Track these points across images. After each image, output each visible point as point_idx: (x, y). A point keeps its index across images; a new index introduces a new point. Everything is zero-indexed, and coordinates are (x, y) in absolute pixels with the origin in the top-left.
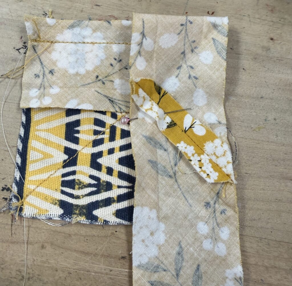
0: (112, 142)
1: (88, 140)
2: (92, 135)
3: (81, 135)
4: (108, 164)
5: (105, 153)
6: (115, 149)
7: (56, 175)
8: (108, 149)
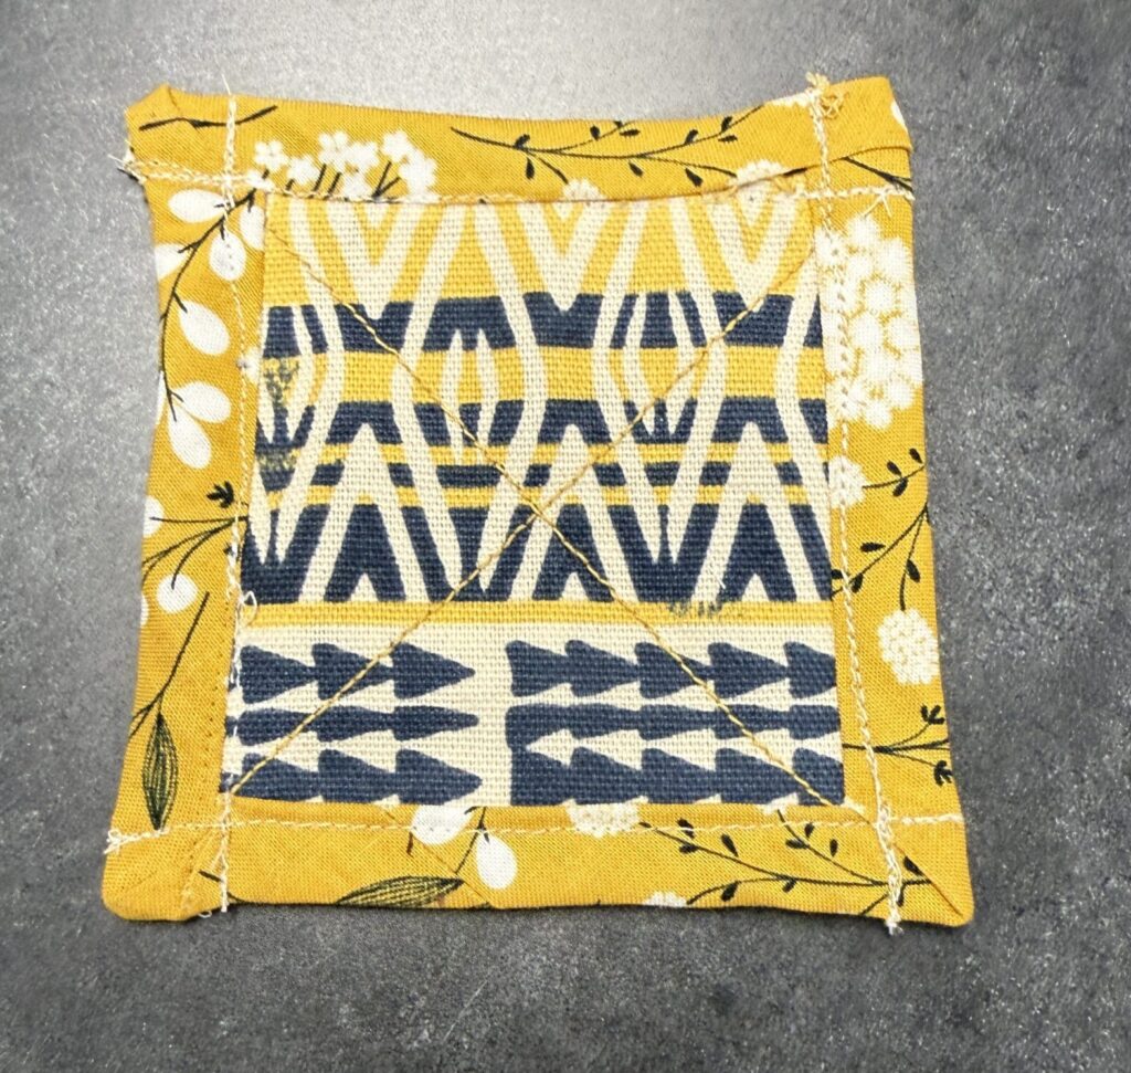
0: (436, 478)
1: (440, 387)
2: (459, 398)
3: (456, 359)
4: (354, 466)
5: (393, 453)
6: (409, 490)
7: (308, 282)
8: (410, 462)
